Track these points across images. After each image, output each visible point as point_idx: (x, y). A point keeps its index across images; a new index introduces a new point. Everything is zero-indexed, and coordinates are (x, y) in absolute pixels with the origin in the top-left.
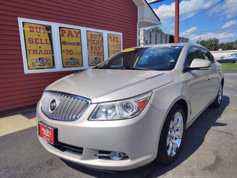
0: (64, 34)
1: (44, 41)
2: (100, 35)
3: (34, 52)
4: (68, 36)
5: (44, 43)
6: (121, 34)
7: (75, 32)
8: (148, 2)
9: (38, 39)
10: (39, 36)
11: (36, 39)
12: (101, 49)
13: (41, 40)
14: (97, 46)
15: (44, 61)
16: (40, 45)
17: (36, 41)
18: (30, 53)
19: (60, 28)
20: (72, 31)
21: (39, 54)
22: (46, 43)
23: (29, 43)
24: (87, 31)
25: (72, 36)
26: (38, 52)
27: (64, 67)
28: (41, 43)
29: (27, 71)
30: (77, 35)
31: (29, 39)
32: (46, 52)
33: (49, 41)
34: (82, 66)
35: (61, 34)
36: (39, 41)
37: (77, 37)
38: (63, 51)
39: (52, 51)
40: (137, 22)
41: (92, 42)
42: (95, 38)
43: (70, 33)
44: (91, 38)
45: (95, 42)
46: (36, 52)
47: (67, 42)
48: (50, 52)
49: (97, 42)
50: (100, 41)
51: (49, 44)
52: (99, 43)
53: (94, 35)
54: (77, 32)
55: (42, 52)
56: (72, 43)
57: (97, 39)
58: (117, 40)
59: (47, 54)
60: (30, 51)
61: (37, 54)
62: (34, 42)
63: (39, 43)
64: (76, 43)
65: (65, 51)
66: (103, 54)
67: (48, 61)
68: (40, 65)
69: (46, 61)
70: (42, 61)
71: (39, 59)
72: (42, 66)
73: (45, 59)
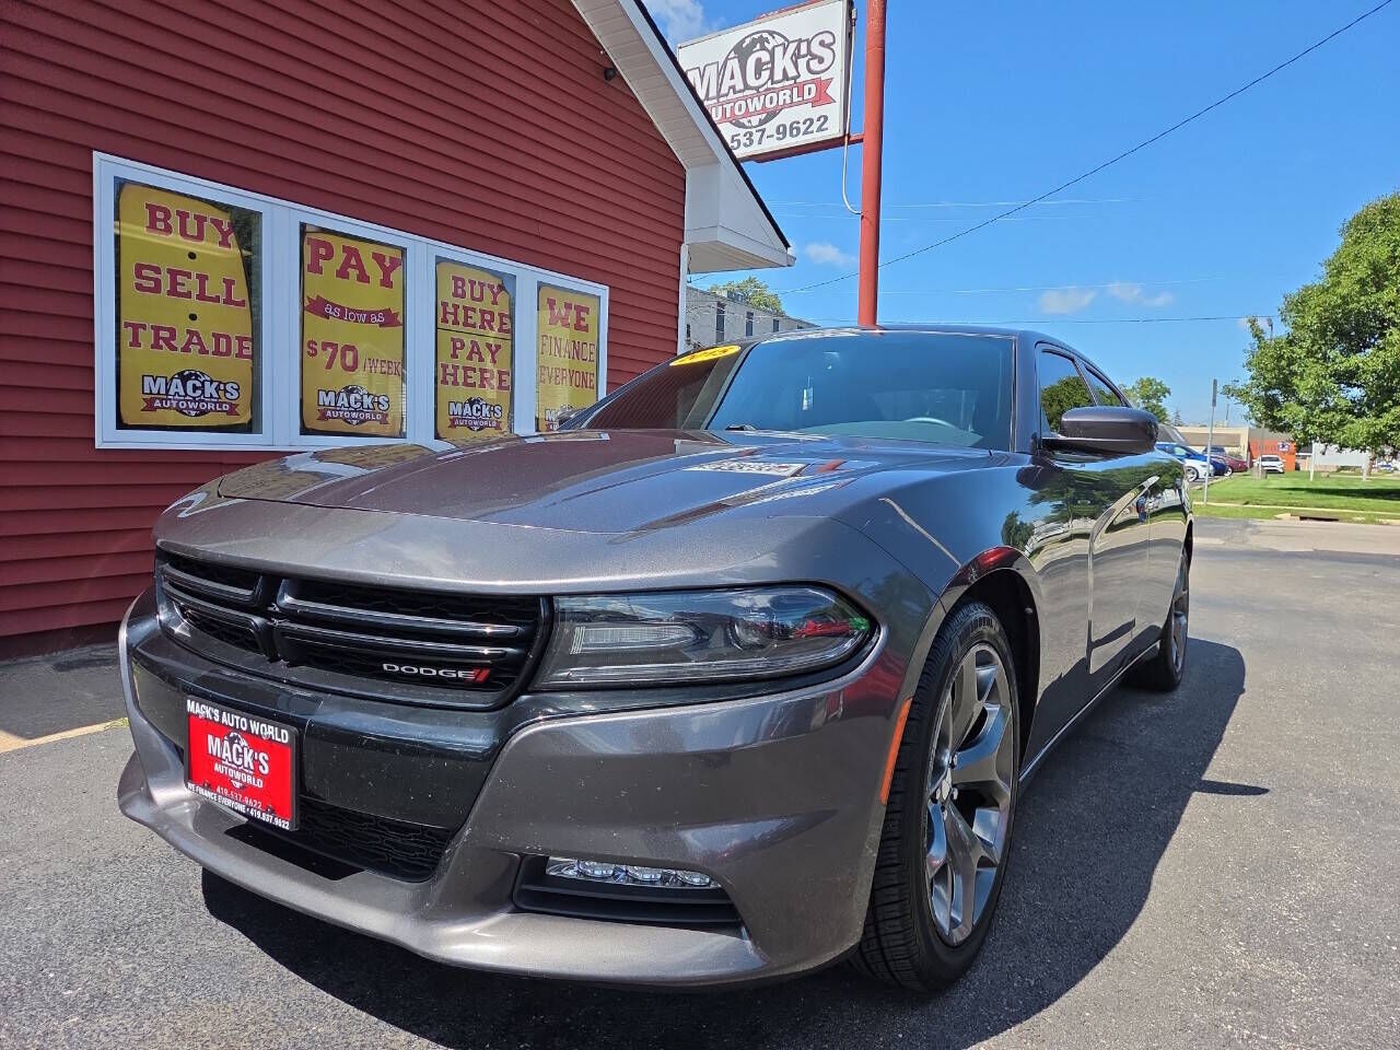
0: (323, 263)
1: (215, 287)
2: (501, 288)
3: (157, 338)
4: (342, 273)
5: (217, 299)
6: (603, 292)
7: (379, 258)
8: (738, 154)
9: (188, 275)
10: (192, 256)
11: (173, 273)
12: (503, 355)
13: (203, 278)
14: (481, 342)
16: (194, 305)
17: (174, 283)
18: (135, 343)
19: (305, 229)
20: (366, 252)
21: (186, 349)
22: (229, 301)
23: (139, 287)
24: (439, 261)
25: (363, 278)
26: (180, 342)
27: (305, 431)
28: (201, 296)
29: (107, 436)
30: (387, 272)
31: (139, 268)
32: (222, 345)
33: (240, 292)
34: (403, 433)
35: (307, 261)
36: (192, 285)
37: (386, 282)
38: (310, 347)
39: (252, 340)
40: (681, 243)
41: (461, 318)
42: (473, 299)
43: (353, 262)
44: (455, 295)
45: (476, 318)
46: (167, 341)
47: (334, 306)
48: (241, 348)
49: (483, 320)
50: (501, 315)
51: (242, 304)
52: (496, 324)
53: (472, 283)
54: (391, 258)
55: (200, 343)
56: (361, 312)
57: (487, 305)
58: (583, 319)
59: (228, 353)
60: (141, 330)
61: (173, 348)
62: (166, 285)
63: (188, 295)
64: (376, 313)
65: (319, 348)
66: (508, 383)
67: (226, 391)
68: (181, 411)
69: (217, 389)
70: (195, 388)
71: (184, 378)
72: (193, 413)
73: (212, 382)
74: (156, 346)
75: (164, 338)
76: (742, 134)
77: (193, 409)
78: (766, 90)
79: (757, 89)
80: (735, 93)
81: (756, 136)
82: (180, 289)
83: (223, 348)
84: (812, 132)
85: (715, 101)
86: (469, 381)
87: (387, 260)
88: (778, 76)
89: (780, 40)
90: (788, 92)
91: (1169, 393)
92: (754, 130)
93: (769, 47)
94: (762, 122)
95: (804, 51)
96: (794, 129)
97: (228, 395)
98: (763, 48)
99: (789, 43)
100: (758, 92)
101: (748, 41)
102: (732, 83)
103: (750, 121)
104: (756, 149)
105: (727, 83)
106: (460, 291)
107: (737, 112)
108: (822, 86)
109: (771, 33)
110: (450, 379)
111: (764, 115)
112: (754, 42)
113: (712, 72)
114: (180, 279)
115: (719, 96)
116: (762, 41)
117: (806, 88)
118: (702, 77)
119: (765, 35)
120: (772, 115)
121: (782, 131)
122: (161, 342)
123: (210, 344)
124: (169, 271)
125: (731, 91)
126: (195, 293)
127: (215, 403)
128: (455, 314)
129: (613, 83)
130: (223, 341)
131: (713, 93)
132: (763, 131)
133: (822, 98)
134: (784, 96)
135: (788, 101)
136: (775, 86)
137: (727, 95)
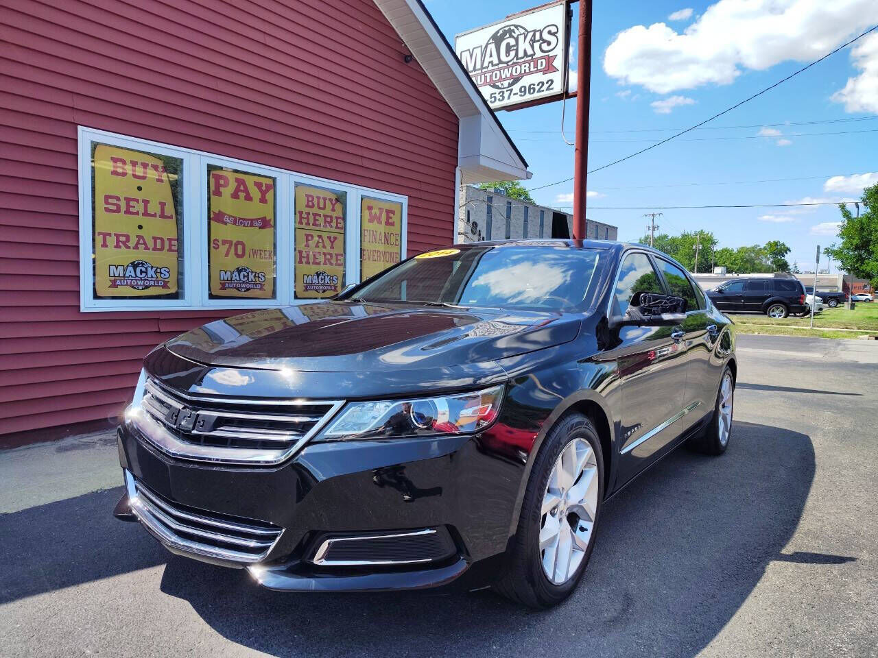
0: (222, 189)
1: (154, 208)
2: (337, 200)
3: (118, 241)
4: (235, 196)
5: (154, 215)
6: (404, 200)
7: (258, 185)
8: (492, 106)
9: (137, 201)
10: (140, 189)
11: (128, 200)
12: (339, 243)
13: (146, 202)
14: (325, 235)
15: (151, 272)
16: (141, 219)
17: (128, 206)
18: (105, 245)
19: (211, 168)
20: (250, 181)
21: (136, 247)
22: (163, 216)
23: (107, 210)
24: (297, 185)
25: (249, 198)
26: (132, 243)
27: (211, 297)
28: (146, 214)
29: (88, 304)
30: (264, 193)
31: (107, 197)
32: (158, 244)
33: (170, 209)
34: (274, 296)
35: (212, 188)
36: (140, 207)
37: (263, 200)
38: (214, 244)
39: (178, 240)
40: (456, 166)
41: (311, 221)
42: (319, 208)
43: (242, 188)
44: (308, 206)
45: (321, 220)
46: (124, 243)
47: (230, 216)
48: (170, 245)
49: (325, 221)
50: (337, 218)
51: (171, 217)
52: (334, 224)
53: (319, 198)
54: (266, 184)
55: (145, 243)
56: (246, 220)
57: (328, 211)
58: (391, 218)
59: (162, 249)
60: (108, 237)
61: (128, 247)
62: (123, 208)
63: (137, 213)
64: (257, 219)
65: (220, 243)
66: (342, 261)
67: (161, 273)
68: (133, 287)
69: (156, 272)
70: (142, 272)
71: (135, 265)
72: (141, 288)
73: (152, 267)
74: (117, 246)
75: (122, 241)
76: (498, 93)
77: (141, 285)
78: (512, 64)
79: (507, 63)
80: (493, 65)
81: (506, 95)
82: (132, 209)
83: (159, 246)
84: (543, 91)
85: (480, 71)
86: (317, 261)
87: (264, 186)
88: (521, 54)
89: (522, 31)
90: (527, 65)
91: (790, 251)
92: (505, 90)
93: (515, 35)
94: (510, 85)
95: (537, 37)
96: (531, 89)
97: (162, 276)
98: (511, 36)
99: (528, 32)
100: (508, 65)
101: (501, 32)
102: (491, 59)
103: (502, 84)
104: (506, 102)
105: (488, 59)
106: (310, 204)
107: (494, 79)
108: (550, 60)
109: (516, 26)
110: (304, 260)
111: (512, 80)
112: (505, 33)
113: (478, 52)
114: (132, 203)
115: (482, 68)
116: (511, 31)
117: (539, 62)
118: (471, 56)
119: (512, 28)
120: (516, 80)
121: (523, 90)
122: (121, 244)
123: (150, 244)
124: (126, 199)
125: (490, 64)
126: (142, 211)
127: (154, 281)
128: (308, 218)
129: (411, 64)
130: (159, 242)
131: (478, 66)
132: (511, 90)
133: (549, 68)
134: (525, 67)
135: (527, 71)
136: (519, 61)
137: (487, 67)
